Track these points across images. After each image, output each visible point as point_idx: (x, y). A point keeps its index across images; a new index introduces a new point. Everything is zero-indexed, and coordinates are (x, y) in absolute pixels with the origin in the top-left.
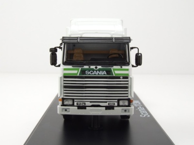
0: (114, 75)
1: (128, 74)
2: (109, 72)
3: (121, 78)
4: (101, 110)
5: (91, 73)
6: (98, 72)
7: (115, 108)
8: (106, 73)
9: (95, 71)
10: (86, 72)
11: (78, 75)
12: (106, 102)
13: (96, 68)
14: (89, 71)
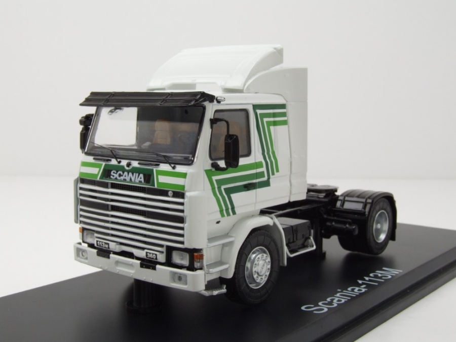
0: (156, 187)
1: (183, 187)
2: (148, 177)
3: (170, 193)
4: (131, 265)
5: (120, 175)
6: (130, 174)
7: (158, 266)
8: (142, 180)
9: (126, 173)
10: (112, 173)
11: (98, 179)
12: (143, 249)
13: (129, 165)
14: (117, 172)
